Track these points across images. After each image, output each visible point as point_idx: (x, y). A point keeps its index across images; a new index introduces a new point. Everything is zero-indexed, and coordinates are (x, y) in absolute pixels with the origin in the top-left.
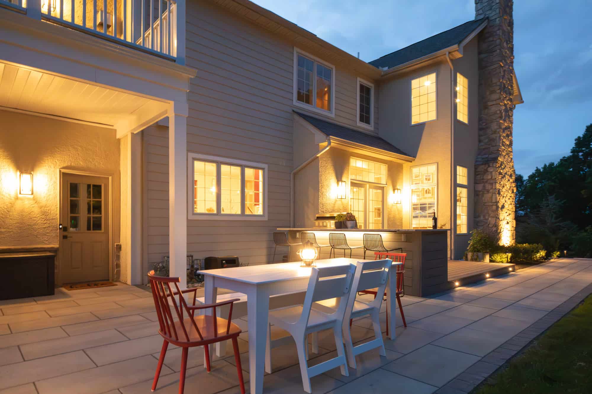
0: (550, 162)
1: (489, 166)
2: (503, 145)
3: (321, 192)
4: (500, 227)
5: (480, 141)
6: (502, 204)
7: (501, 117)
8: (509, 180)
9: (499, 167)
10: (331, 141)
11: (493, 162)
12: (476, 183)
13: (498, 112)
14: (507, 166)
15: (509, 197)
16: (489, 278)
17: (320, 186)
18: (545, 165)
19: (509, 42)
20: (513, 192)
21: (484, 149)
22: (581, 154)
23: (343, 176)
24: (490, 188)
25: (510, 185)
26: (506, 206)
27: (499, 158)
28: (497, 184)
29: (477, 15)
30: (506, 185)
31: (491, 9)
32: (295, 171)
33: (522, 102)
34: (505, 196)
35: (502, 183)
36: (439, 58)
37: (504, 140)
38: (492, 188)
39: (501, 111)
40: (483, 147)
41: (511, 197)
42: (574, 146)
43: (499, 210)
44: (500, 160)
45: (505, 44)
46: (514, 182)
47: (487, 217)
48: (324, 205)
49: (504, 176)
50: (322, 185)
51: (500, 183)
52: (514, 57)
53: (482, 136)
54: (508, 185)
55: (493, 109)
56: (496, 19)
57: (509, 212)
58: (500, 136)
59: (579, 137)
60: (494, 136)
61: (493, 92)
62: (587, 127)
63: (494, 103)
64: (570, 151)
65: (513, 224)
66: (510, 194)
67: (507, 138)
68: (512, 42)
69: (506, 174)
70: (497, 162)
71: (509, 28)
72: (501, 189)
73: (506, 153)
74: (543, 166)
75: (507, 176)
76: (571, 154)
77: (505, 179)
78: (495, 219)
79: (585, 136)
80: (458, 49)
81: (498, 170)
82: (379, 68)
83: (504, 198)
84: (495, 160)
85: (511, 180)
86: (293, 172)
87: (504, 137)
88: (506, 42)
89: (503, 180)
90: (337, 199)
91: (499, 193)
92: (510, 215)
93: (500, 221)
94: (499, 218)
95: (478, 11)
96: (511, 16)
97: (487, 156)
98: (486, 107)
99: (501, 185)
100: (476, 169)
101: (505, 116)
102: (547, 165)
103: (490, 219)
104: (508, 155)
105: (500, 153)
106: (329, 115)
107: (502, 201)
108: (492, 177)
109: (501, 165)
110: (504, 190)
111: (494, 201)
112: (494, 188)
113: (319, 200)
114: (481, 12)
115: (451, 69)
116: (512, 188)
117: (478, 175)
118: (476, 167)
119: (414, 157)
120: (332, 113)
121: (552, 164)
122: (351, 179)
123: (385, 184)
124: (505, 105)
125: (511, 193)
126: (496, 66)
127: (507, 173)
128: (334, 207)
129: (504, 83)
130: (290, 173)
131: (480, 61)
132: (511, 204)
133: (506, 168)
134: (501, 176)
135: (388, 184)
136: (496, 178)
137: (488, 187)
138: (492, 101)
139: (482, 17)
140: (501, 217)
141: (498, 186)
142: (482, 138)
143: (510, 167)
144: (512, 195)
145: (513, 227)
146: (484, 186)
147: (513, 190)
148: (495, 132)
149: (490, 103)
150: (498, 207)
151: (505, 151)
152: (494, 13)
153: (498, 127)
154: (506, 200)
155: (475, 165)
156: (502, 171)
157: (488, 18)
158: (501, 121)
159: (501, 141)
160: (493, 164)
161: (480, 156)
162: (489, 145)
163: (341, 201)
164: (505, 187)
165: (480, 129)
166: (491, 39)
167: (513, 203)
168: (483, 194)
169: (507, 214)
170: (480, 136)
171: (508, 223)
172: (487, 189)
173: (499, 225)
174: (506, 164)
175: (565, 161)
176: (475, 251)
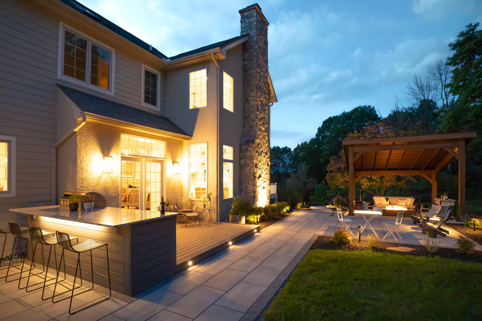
0: (305, 141)
1: (249, 146)
2: (259, 131)
3: (80, 167)
4: (257, 192)
5: (244, 127)
6: (259, 175)
7: (258, 110)
8: (265, 157)
9: (256, 147)
10: (87, 117)
11: (251, 143)
12: (241, 158)
13: (256, 106)
14: (263, 146)
15: (264, 169)
16: (231, 245)
17: (78, 162)
18: (302, 143)
19: (264, 56)
20: (268, 165)
21: (247, 132)
22: (320, 137)
23: (112, 151)
24: (250, 163)
25: (265, 160)
26: (263, 175)
27: (256, 140)
28: (254, 160)
29: (242, 31)
30: (262, 160)
31: (251, 29)
32: (56, 144)
33: (277, 101)
34: (262, 168)
35: (259, 159)
36: (207, 57)
37: (260, 127)
38: (251, 163)
39: (257, 105)
40: (246, 131)
41: (266, 168)
42: (317, 132)
43: (256, 179)
44: (257, 142)
45: (261, 57)
46: (269, 158)
47: (248, 185)
48: (84, 180)
49: (261, 154)
50: (82, 160)
51: (257, 158)
52: (268, 67)
53: (245, 123)
54: (264, 160)
55: (252, 103)
56: (254, 36)
57: (264, 180)
58: (257, 124)
59: (320, 127)
60: (252, 123)
61: (252, 90)
62: (323, 122)
63: (253, 98)
64: (315, 135)
65: (268, 188)
66: (266, 167)
67: (263, 126)
68: (267, 57)
69: (262, 152)
70: (254, 143)
71: (264, 46)
72: (258, 163)
73: (262, 136)
74: (301, 143)
75: (263, 154)
76: (316, 137)
77: (262, 156)
78: (253, 186)
79: (322, 127)
80: (220, 51)
81: (255, 149)
82: (162, 59)
83: (261, 170)
84: (253, 141)
85: (266, 157)
86: (54, 145)
87: (260, 125)
88: (261, 55)
89: (259, 157)
90: (103, 174)
91: (256, 167)
92: (266, 182)
93: (257, 188)
94: (256, 185)
95: (243, 28)
96: (266, 38)
97: (248, 138)
98: (248, 101)
99: (258, 160)
100: (240, 147)
101: (261, 109)
102: (304, 143)
103: (249, 186)
104: (264, 138)
105: (257, 136)
106: (107, 93)
107: (259, 172)
108: (251, 155)
109: (258, 145)
110: (260, 164)
111: (252, 172)
112: (252, 163)
113: (78, 175)
114: (244, 29)
115: (217, 67)
116: (267, 162)
117: (241, 152)
118: (241, 146)
119: (191, 136)
120: (111, 92)
121: (306, 142)
122: (121, 154)
123: (164, 157)
124: (261, 101)
125: (266, 165)
126: (254, 71)
127: (264, 151)
128: (99, 181)
129: (260, 85)
130: (52, 147)
131: (244, 66)
132: (267, 174)
133: (262, 148)
134: (258, 153)
135: (166, 158)
136: (253, 156)
137: (248, 162)
138: (252, 97)
139: (245, 33)
140: (258, 184)
141: (255, 161)
142: (245, 124)
143: (265, 147)
144: (268, 168)
145: (268, 190)
146: (246, 161)
147: (268, 164)
148: (253, 121)
149: (250, 99)
150: (255, 177)
151: (261, 135)
152: (253, 32)
153: (255, 117)
154: (262, 171)
155: (240, 145)
156: (258, 150)
157: (249, 35)
158: (257, 113)
159: (258, 128)
160: (251, 145)
161: (243, 138)
162: (250, 130)
163: (109, 175)
164: (262, 162)
165: (244, 118)
166: (251, 51)
167: (268, 173)
168: (245, 167)
169: (264, 181)
170: (244, 122)
171: (264, 188)
172: (248, 163)
173: (257, 190)
174: (262, 145)
175: (312, 141)
176: (234, 214)
